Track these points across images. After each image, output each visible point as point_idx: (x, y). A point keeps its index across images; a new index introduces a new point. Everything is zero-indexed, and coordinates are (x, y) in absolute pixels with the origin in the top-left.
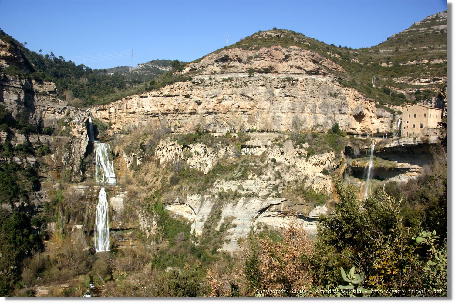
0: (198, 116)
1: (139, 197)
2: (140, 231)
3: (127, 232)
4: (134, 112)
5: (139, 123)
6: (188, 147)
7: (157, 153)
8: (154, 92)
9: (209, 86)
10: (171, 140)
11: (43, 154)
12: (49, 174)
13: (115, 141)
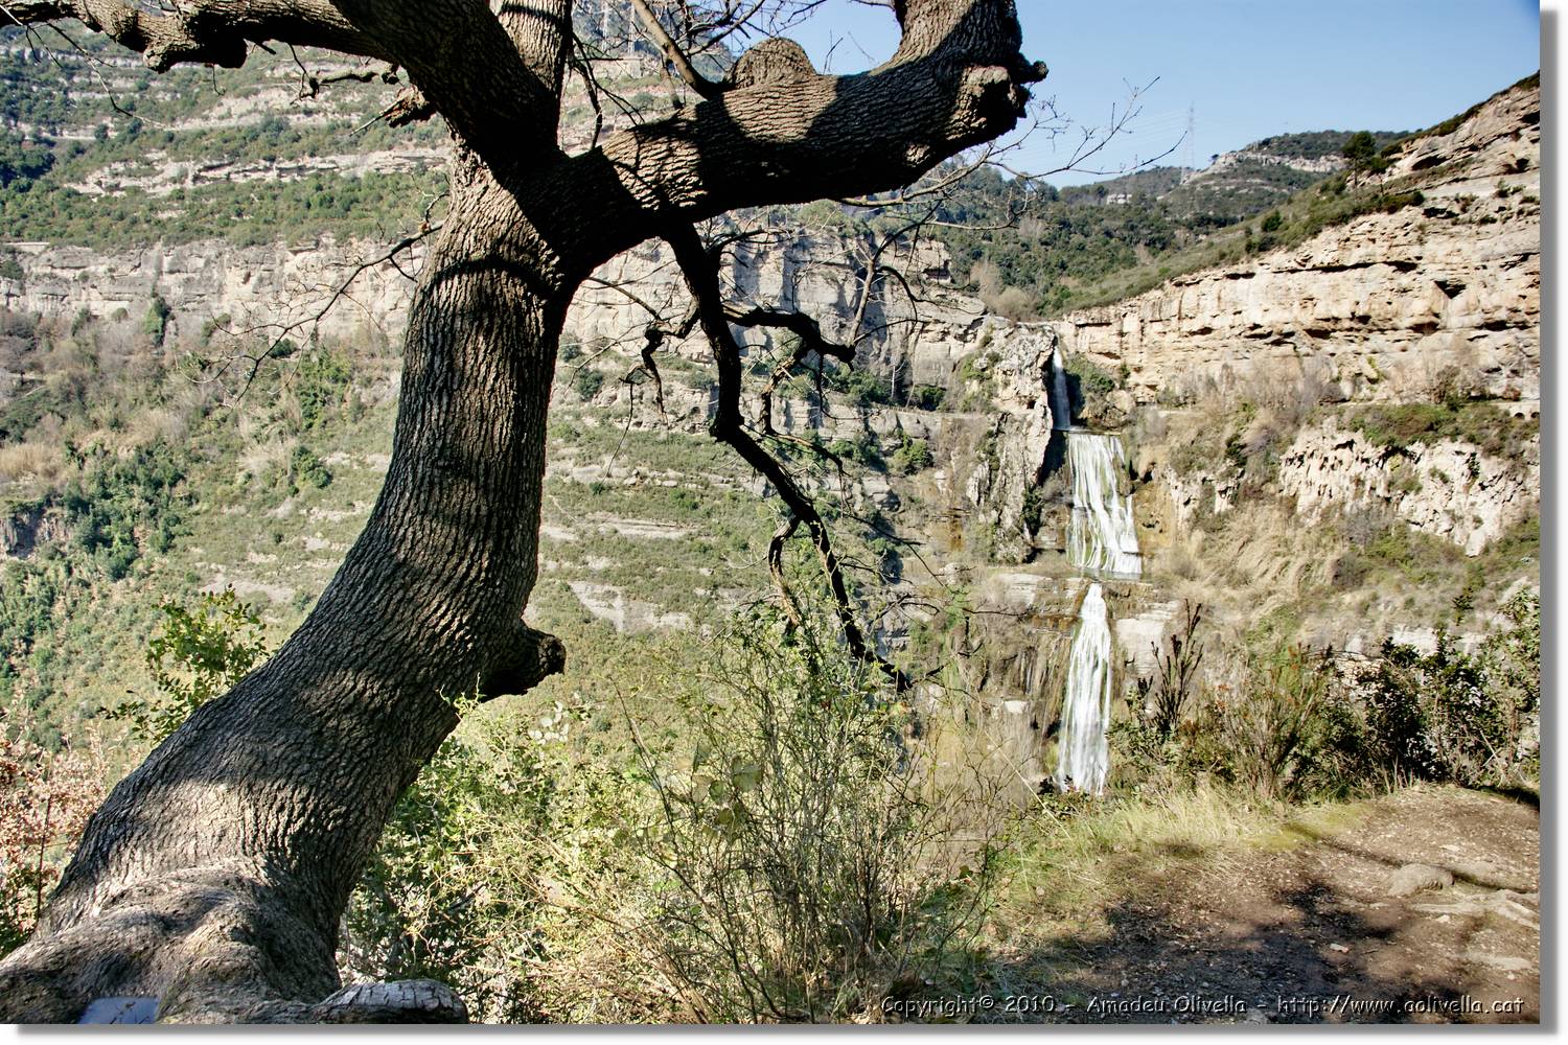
0: (1448, 337)
1: (1217, 623)
4: (1206, 331)
5: (1225, 367)
6: (1405, 453)
7: (1289, 474)
8: (1279, 258)
9: (1494, 221)
10: (1340, 429)
11: (911, 469)
12: (927, 531)
13: (1138, 430)
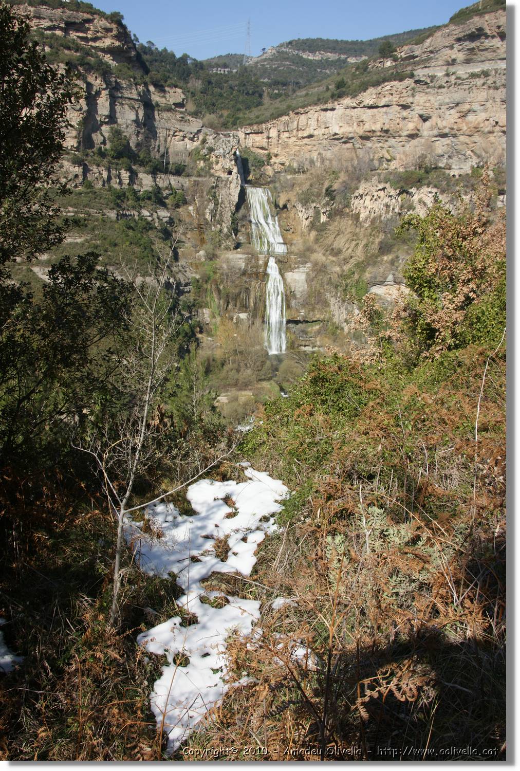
0: (423, 140)
1: (329, 272)
2: (334, 324)
3: (312, 326)
4: (310, 136)
5: (319, 154)
6: (408, 193)
7: (356, 203)
8: (347, 101)
9: (444, 87)
10: (380, 182)
11: (178, 206)
12: (189, 236)
13: (277, 185)
